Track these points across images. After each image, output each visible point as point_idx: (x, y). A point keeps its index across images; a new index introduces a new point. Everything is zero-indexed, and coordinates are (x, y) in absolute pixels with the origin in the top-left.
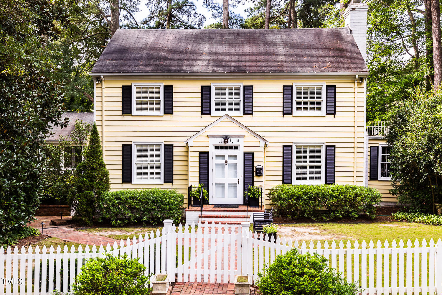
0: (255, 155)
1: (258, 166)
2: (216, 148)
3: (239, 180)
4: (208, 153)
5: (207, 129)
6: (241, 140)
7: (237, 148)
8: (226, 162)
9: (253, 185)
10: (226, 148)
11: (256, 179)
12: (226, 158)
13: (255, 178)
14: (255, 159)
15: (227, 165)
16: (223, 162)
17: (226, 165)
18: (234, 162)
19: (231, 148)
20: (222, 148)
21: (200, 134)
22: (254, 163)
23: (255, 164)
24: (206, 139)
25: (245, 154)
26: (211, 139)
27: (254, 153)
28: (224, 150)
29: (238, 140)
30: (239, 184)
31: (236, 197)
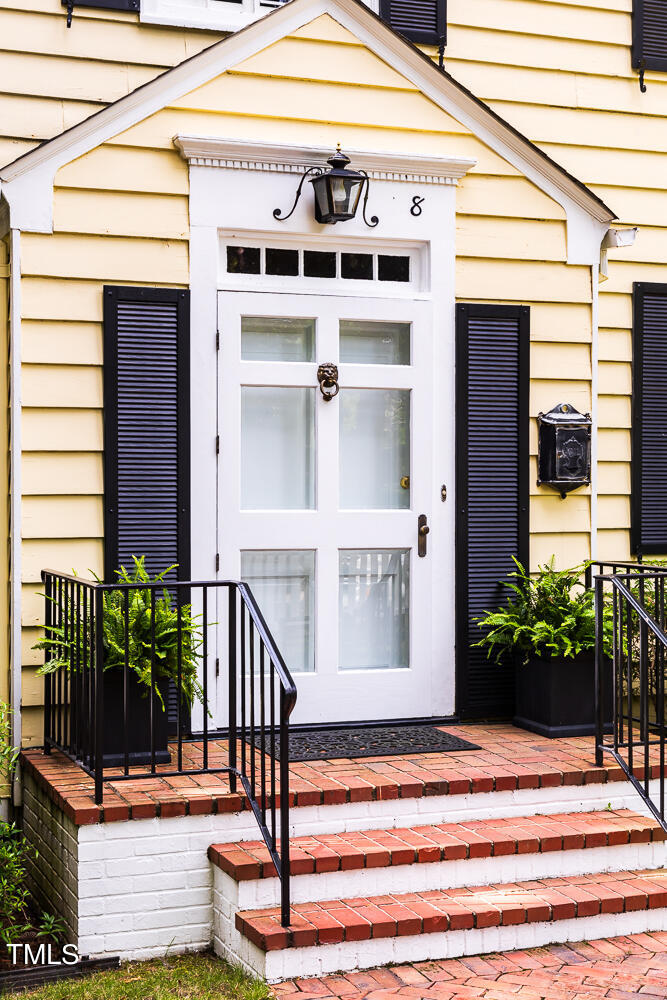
0: (541, 325)
1: (557, 410)
2: (242, 260)
3: (422, 520)
4: (177, 300)
5: (171, 91)
6: (441, 202)
7: (395, 269)
8: (328, 377)
9: (524, 557)
10: (320, 265)
11: (543, 512)
12: (328, 346)
13: (535, 508)
14: (541, 363)
15: (336, 400)
16: (304, 374)
17: (327, 398)
18: (392, 376)
19: (357, 266)
20: (282, 263)
21: (111, 127)
22: (535, 391)
23: (541, 401)
24: (161, 174)
25: (466, 313)
26: (202, 181)
27: (535, 312)
28: (301, 282)
29: (417, 202)
30: (422, 551)
31: (404, 659)
